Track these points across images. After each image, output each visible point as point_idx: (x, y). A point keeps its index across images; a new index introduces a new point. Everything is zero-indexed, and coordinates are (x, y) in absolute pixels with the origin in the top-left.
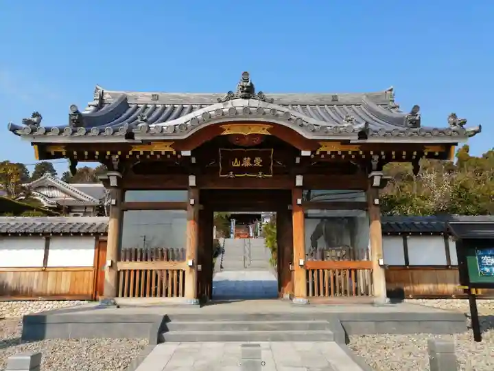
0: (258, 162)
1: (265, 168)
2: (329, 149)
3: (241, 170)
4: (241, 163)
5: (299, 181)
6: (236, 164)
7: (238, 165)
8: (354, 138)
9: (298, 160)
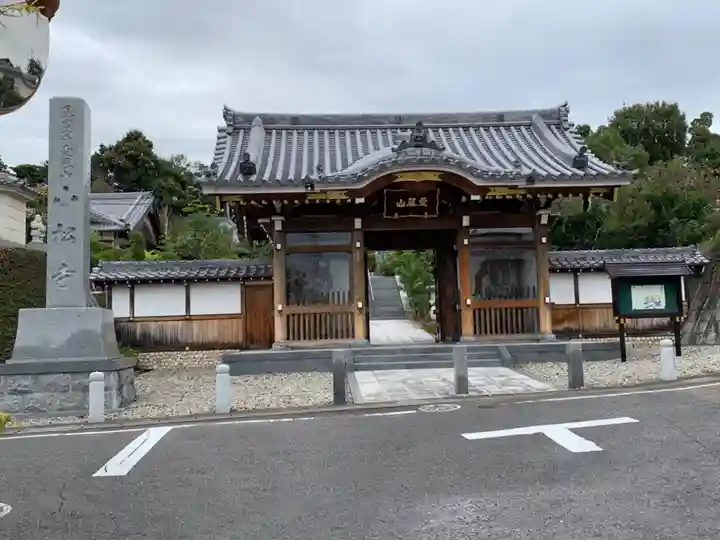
0: (423, 201)
1: (430, 209)
2: (498, 194)
3: (407, 210)
4: (406, 203)
5: (466, 221)
6: (401, 204)
7: (403, 206)
8: (522, 184)
9: (464, 199)
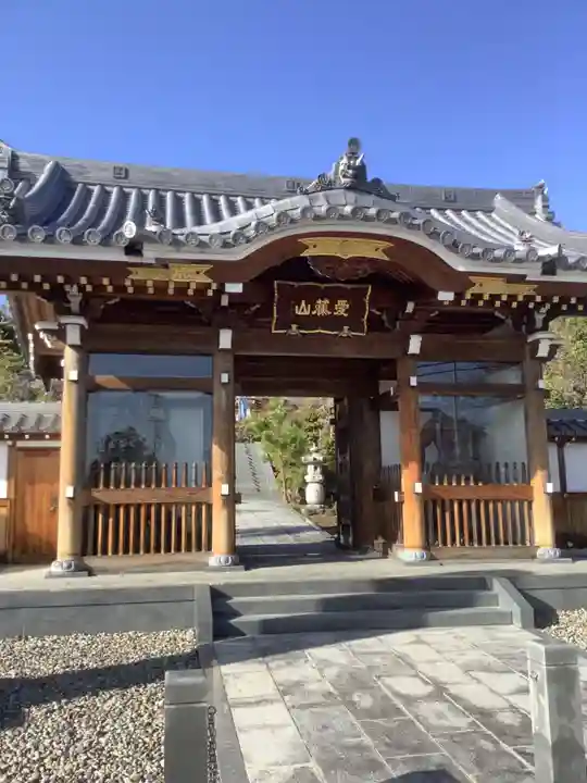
0: (342, 307)
1: (353, 319)
3: (313, 321)
4: (312, 309)
5: (415, 344)
6: (303, 310)
7: (307, 313)
8: (534, 273)
9: (410, 307)
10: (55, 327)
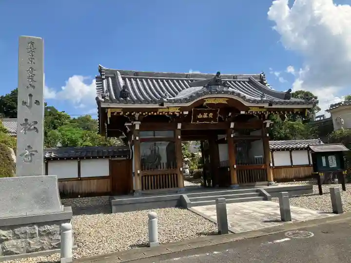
0: (211, 115)
1: (214, 118)
2: (254, 110)
3: (201, 120)
4: (203, 116)
5: (232, 125)
6: (200, 116)
8: (266, 105)
9: (230, 114)
10: (130, 124)
